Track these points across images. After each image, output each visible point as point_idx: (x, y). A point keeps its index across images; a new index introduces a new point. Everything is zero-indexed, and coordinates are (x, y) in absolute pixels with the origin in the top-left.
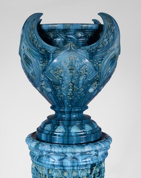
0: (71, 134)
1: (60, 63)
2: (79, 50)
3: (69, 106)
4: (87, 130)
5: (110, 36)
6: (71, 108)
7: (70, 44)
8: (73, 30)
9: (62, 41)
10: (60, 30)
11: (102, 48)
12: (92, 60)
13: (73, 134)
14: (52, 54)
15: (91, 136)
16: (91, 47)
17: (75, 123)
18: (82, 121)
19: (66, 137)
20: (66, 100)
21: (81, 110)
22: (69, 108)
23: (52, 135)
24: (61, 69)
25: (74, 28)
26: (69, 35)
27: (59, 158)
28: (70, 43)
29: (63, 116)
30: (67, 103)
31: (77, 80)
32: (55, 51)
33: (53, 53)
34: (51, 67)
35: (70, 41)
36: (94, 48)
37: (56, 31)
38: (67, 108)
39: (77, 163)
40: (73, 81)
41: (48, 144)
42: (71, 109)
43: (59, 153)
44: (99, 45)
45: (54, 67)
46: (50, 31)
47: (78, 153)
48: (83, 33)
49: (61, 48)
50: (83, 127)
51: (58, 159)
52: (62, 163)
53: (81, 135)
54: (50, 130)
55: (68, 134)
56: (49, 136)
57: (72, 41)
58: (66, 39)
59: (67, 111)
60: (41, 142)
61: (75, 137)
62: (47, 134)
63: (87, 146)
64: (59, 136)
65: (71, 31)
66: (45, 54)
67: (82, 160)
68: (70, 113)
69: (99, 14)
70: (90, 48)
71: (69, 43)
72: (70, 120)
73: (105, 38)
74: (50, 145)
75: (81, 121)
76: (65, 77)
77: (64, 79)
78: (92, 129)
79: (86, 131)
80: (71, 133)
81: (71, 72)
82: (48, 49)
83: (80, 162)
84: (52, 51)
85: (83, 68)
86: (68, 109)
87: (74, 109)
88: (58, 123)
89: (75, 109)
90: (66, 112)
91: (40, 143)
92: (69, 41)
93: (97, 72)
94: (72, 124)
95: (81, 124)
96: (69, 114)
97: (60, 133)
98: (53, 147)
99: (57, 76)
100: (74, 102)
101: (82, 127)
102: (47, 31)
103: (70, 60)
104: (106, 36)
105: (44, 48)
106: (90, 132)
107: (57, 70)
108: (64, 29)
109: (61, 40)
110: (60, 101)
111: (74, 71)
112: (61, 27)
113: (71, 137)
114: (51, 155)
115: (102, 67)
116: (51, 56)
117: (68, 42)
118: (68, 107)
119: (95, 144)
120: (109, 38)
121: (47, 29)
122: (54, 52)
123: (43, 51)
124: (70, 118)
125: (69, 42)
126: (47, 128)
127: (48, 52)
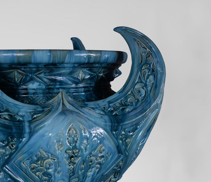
1: (47, 145)
2: (86, 110)
5: (147, 79)
7: (61, 97)
8: (69, 65)
9: (42, 89)
10: (40, 66)
11: (134, 104)
12: (115, 131)
14: (27, 124)
16: (109, 102)
24: (48, 158)
25: (73, 61)
26: (60, 75)
28: (60, 95)
31: (81, 177)
32: (33, 116)
33: (30, 122)
34: (26, 155)
35: (61, 90)
36: (118, 105)
37: (31, 66)
44: (126, 98)
45: (32, 153)
46: (13, 66)
48: (89, 70)
49: (43, 108)
57: (64, 88)
58: (52, 84)
65: (64, 68)
66: (11, 124)
70: (107, 106)
71: (58, 93)
73: (138, 82)
76: (56, 174)
77: (53, 179)
81: (71, 162)
82: (16, 110)
84: (26, 115)
85: (98, 151)
92: (58, 88)
93: (120, 156)
99: (37, 173)
102: (6, 66)
103: (70, 136)
104: (140, 77)
105: (7, 111)
107: (38, 161)
108: (51, 62)
109: (38, 87)
111: (78, 160)
112: (45, 59)
115: (132, 145)
116: (27, 130)
117: (56, 91)
120: (146, 82)
121: (8, 61)
122: (30, 119)
123: (5, 119)
125: (58, 91)
127: (18, 118)
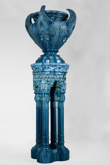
12: (67, 26)
24: (56, 29)
34: (52, 28)
37: (52, 13)
40: (60, 35)
43: (54, 65)
48: (62, 16)
51: (53, 69)
54: (47, 58)
65: (58, 14)
69: (67, 9)
77: (56, 33)
82: (51, 20)
93: (68, 32)
99: (53, 32)
111: (61, 30)
116: (52, 23)
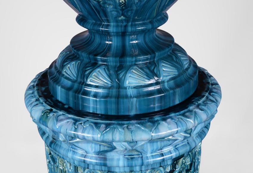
0: (126, 92)
3: (120, 18)
4: (165, 78)
6: (125, 24)
13: (130, 92)
15: (174, 94)
17: (136, 61)
18: (153, 55)
19: (113, 100)
20: (109, 4)
21: (150, 26)
22: (120, 24)
23: (79, 93)
27: (97, 148)
29: (107, 42)
30: (114, 13)
38: (115, 24)
39: (140, 160)
41: (70, 116)
42: (126, 26)
43: (95, 140)
47: (143, 141)
50: (155, 71)
51: (93, 150)
52: (105, 159)
53: (151, 93)
54: (75, 79)
55: (119, 92)
56: (71, 93)
59: (115, 31)
60: (54, 110)
61: (135, 99)
62: (69, 89)
63: (164, 122)
64: (95, 95)
67: (152, 153)
68: (123, 35)
72: (122, 53)
74: (73, 119)
75: (149, 56)
78: (177, 73)
79: (163, 82)
80: (126, 88)
83: (147, 158)
86: (117, 26)
87: (132, 25)
88: (93, 61)
89: (135, 25)
90: (112, 34)
91: (51, 111)
94: (128, 64)
95: (150, 63)
96: (120, 39)
97: (97, 87)
98: (80, 126)
100: (132, 10)
101: (153, 72)
106: (172, 82)
110: (94, 7)
113: (125, 100)
114: (78, 142)
118: (117, 21)
119: (183, 115)
124: (124, 46)
126: (69, 72)
